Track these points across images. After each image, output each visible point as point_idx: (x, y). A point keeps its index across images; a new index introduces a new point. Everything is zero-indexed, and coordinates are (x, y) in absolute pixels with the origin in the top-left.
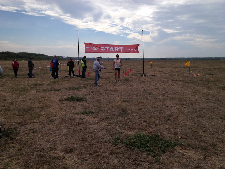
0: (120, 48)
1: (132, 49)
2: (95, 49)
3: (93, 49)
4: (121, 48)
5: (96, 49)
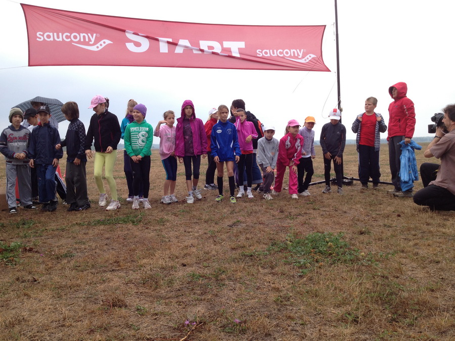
0: (227, 44)
2: (88, 44)
3: (79, 42)
4: (235, 47)
5: (98, 45)
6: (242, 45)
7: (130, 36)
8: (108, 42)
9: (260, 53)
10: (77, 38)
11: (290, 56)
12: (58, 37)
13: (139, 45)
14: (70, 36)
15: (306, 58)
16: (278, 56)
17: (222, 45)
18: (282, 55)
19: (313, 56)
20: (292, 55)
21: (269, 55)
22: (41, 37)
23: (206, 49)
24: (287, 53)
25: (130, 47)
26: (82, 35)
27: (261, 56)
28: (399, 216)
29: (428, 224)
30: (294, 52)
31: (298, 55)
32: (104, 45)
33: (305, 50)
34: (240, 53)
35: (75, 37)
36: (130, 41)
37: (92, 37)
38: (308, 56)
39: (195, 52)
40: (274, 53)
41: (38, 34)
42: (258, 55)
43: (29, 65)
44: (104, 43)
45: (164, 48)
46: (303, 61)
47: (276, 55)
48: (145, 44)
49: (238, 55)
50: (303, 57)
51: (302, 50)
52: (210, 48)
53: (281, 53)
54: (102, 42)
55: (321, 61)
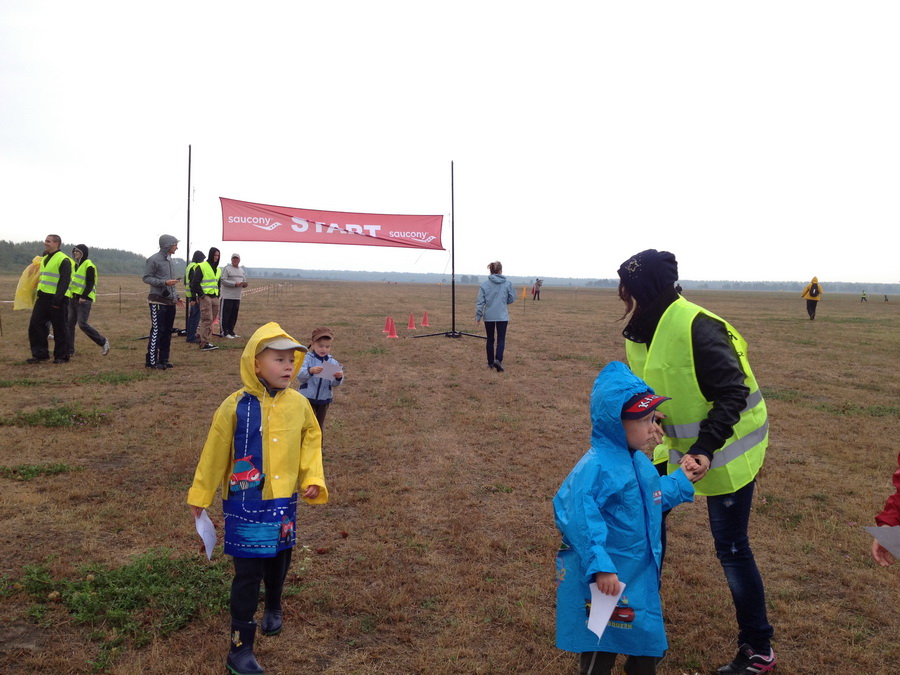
0: (366, 227)
1: (414, 235)
2: (264, 225)
3: (258, 224)
4: (373, 229)
5: (271, 226)
6: (378, 228)
7: (295, 220)
8: (278, 224)
9: (393, 235)
10: (257, 221)
11: (415, 237)
12: (243, 220)
13: (300, 226)
14: (252, 219)
15: (428, 239)
16: (406, 237)
17: (363, 228)
18: (410, 237)
19: (433, 237)
21: (398, 236)
22: (231, 220)
23: (350, 230)
25: (295, 228)
26: (260, 219)
31: (422, 236)
32: (275, 226)
33: (428, 233)
34: (377, 234)
35: (255, 220)
36: (295, 224)
37: (268, 221)
38: (430, 238)
39: (342, 232)
41: (229, 218)
43: (223, 240)
44: (276, 224)
45: (319, 228)
46: (425, 241)
47: (404, 236)
48: (306, 226)
49: (374, 235)
50: (425, 238)
52: (354, 229)
53: (409, 235)
54: (274, 224)
55: (439, 240)
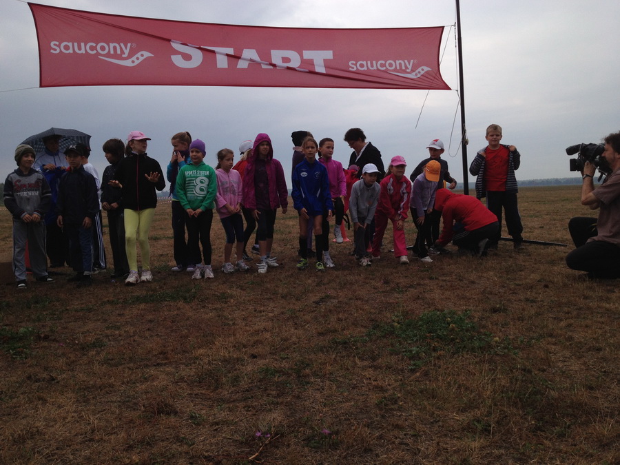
6: (329, 55)
7: (176, 46)
8: (147, 54)
9: (354, 66)
10: (105, 49)
11: (395, 70)
12: (80, 48)
13: (187, 57)
14: (96, 46)
15: (417, 71)
16: (378, 70)
17: (301, 56)
18: (384, 68)
20: (398, 68)
21: (365, 68)
22: (56, 48)
23: (279, 61)
24: (391, 65)
25: (178, 61)
26: (112, 45)
27: (355, 69)
28: (546, 286)
29: (586, 298)
30: (400, 64)
31: (406, 68)
32: (141, 59)
33: (416, 61)
34: (326, 67)
35: (103, 48)
36: (177, 53)
37: (126, 48)
38: (420, 69)
39: (264, 67)
40: (372, 66)
41: (52, 44)
42: (350, 69)
43: (41, 86)
44: (142, 55)
45: (222, 62)
46: (412, 76)
47: (375, 68)
48: (197, 58)
49: (323, 70)
50: (413, 71)
51: (412, 61)
52: (286, 60)
53: (382, 65)
54: (138, 55)
55: (438, 75)
